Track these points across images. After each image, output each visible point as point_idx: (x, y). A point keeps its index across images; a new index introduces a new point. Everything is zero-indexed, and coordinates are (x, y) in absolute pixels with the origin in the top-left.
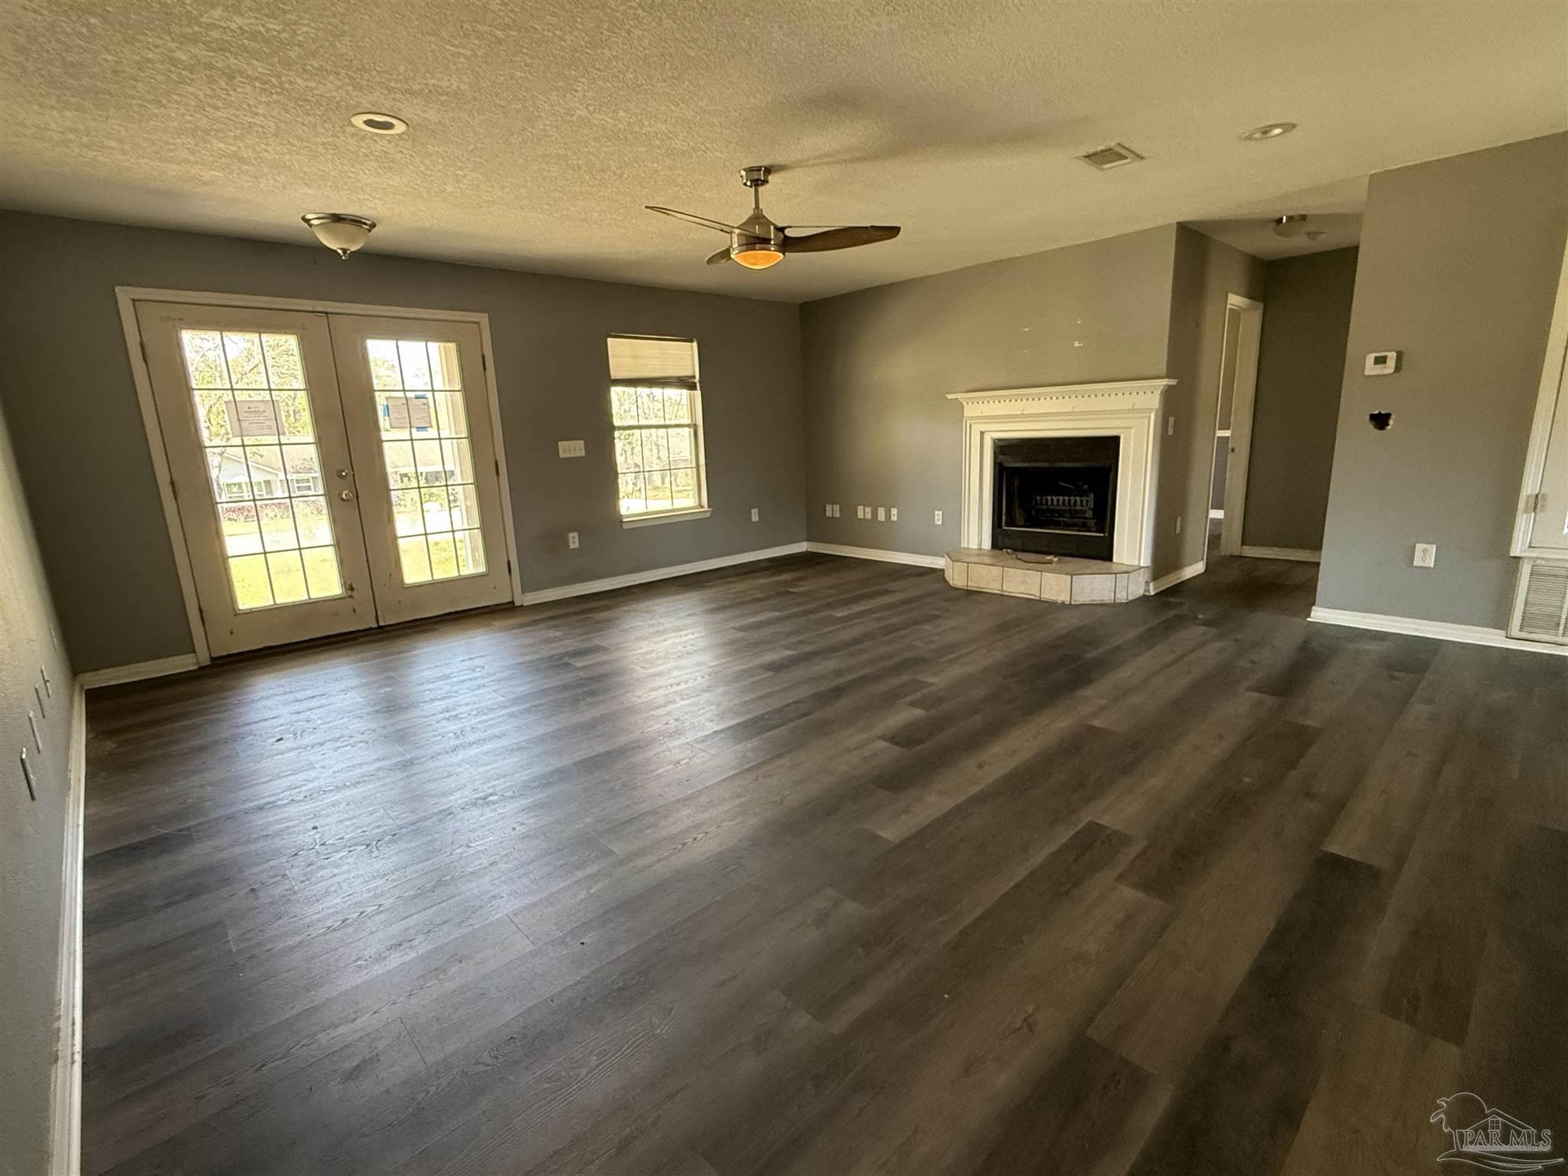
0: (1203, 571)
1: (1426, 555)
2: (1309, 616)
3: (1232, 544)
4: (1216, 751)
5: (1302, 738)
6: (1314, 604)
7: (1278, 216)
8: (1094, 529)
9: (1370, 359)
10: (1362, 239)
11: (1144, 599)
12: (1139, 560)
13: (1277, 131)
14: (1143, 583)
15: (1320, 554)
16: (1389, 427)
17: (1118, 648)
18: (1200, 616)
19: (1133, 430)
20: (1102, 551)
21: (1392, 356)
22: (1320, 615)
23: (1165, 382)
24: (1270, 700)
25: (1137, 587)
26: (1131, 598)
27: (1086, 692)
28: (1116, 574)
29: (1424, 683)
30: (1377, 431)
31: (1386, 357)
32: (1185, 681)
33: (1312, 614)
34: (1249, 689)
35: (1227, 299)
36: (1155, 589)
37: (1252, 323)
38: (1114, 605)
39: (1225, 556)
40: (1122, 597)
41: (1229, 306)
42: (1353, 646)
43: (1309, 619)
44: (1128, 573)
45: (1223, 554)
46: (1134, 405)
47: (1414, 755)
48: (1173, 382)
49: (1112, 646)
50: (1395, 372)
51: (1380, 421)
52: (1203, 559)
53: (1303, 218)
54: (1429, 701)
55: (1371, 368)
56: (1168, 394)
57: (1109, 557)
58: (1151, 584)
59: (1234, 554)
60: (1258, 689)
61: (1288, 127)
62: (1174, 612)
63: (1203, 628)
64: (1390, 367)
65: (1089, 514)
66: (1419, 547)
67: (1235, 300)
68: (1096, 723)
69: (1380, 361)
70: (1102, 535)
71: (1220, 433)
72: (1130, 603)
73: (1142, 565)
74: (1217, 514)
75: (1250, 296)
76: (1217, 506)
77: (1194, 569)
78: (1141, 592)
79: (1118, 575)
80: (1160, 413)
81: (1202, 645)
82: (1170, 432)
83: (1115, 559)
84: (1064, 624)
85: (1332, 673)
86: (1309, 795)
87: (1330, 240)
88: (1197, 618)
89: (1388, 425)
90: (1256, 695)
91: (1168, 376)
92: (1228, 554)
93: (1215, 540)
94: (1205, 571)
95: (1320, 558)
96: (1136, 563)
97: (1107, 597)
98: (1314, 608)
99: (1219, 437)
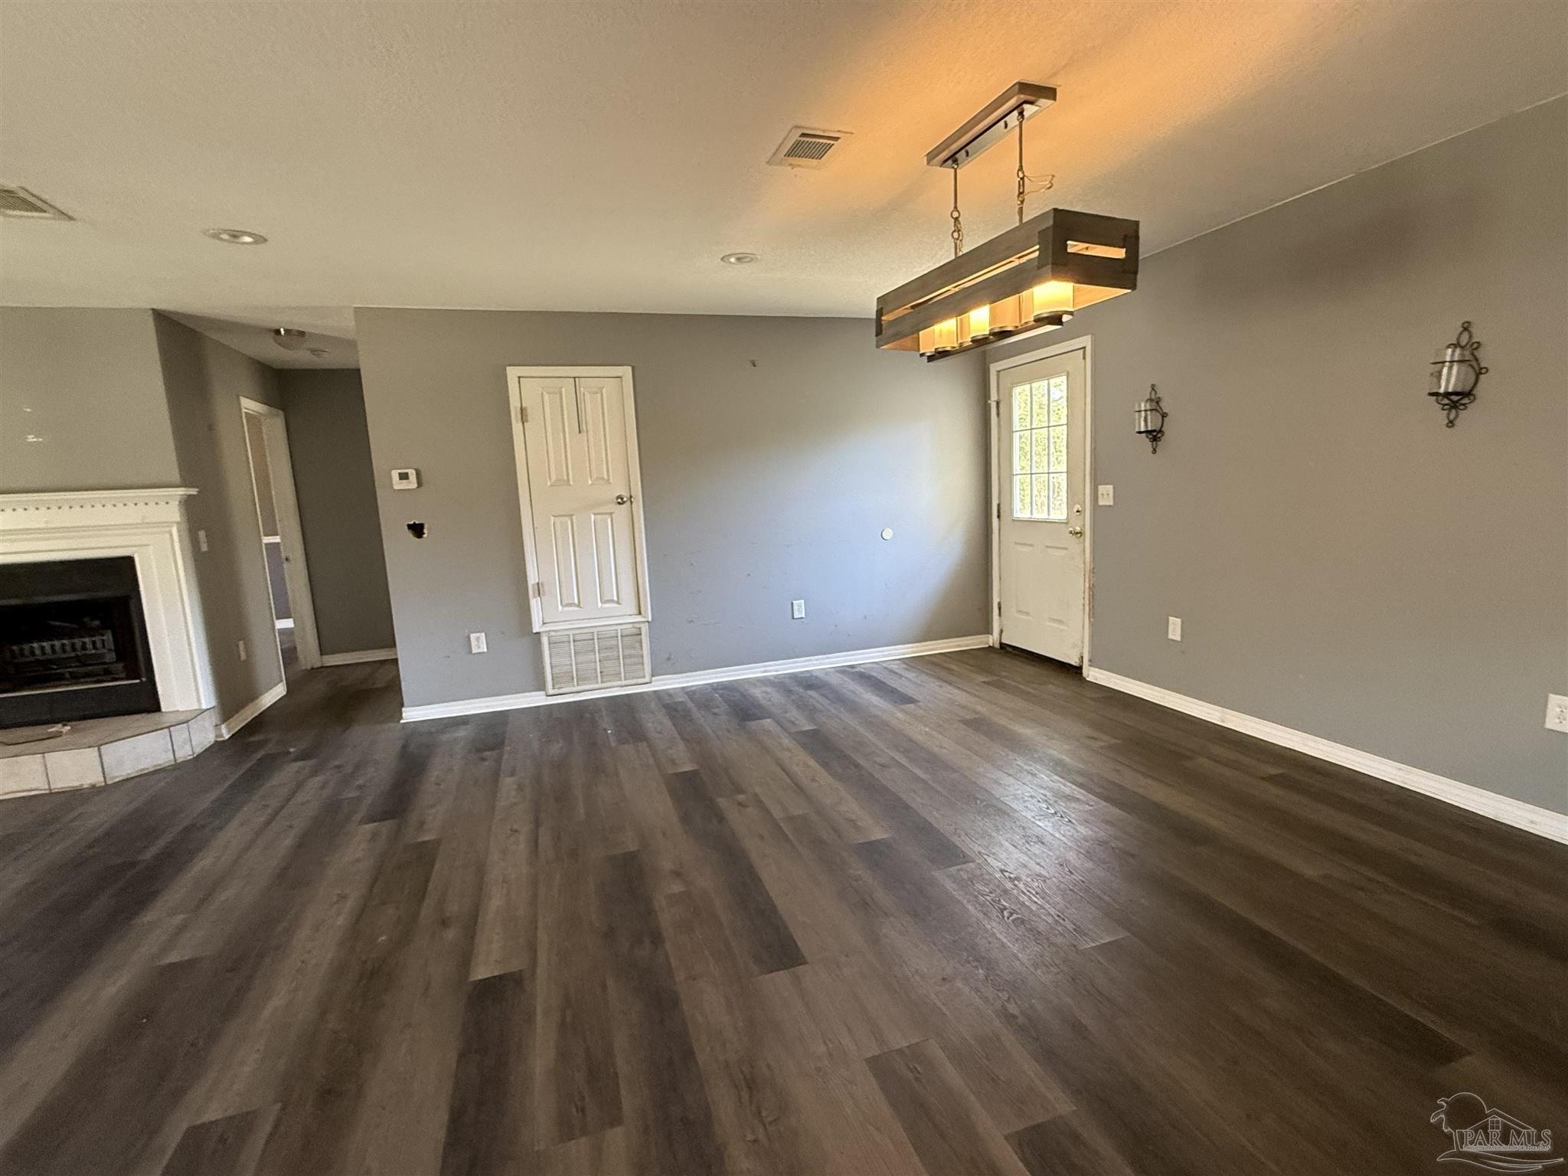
0: (285, 693)
1: (479, 643)
2: (401, 718)
3: (310, 655)
4: (340, 921)
5: (425, 856)
6: (402, 705)
7: (275, 326)
8: (123, 675)
9: (395, 474)
10: (361, 362)
11: (218, 747)
12: (199, 700)
13: (248, 239)
14: (212, 728)
15: (396, 650)
16: (425, 536)
17: (187, 830)
18: (292, 750)
19: (151, 548)
20: (145, 700)
21: (412, 473)
22: (412, 714)
23: (181, 491)
24: (386, 827)
25: (205, 734)
26: (198, 750)
27: (148, 917)
28: (168, 727)
29: (505, 757)
30: (417, 539)
31: (407, 473)
32: (287, 842)
33: (404, 715)
34: (363, 822)
35: (239, 404)
36: (229, 732)
37: (275, 427)
38: (177, 767)
39: (306, 670)
40: (185, 753)
41: (244, 410)
42: (445, 737)
43: (402, 721)
44: (187, 722)
45: (304, 668)
46: (144, 518)
47: (516, 831)
48: (193, 491)
49: (180, 828)
50: (418, 487)
51: (417, 530)
52: (281, 681)
53: (302, 334)
54: (512, 774)
55: (398, 485)
56: (187, 503)
57: (156, 707)
58: (223, 726)
59: (315, 667)
60: (372, 820)
61: (260, 240)
62: (259, 755)
63: (300, 764)
64: (412, 483)
65: (110, 657)
66: (473, 636)
67: (249, 405)
68: (173, 957)
69: (404, 477)
70: (138, 681)
71: (266, 540)
72: (198, 758)
73: (204, 707)
74: (287, 624)
75: (266, 402)
76: (284, 614)
77: (275, 693)
78: (210, 738)
79: (171, 728)
80: (185, 526)
81: (299, 786)
82: (204, 548)
83: (164, 707)
84: (98, 818)
85: (434, 773)
86: (444, 923)
87: (332, 359)
88: (290, 753)
89: (424, 534)
90: (372, 825)
91: (185, 484)
92: (309, 668)
93: (290, 655)
94: (288, 692)
95: (396, 654)
96: (196, 707)
97: (164, 759)
98: (403, 709)
99: (266, 544)
